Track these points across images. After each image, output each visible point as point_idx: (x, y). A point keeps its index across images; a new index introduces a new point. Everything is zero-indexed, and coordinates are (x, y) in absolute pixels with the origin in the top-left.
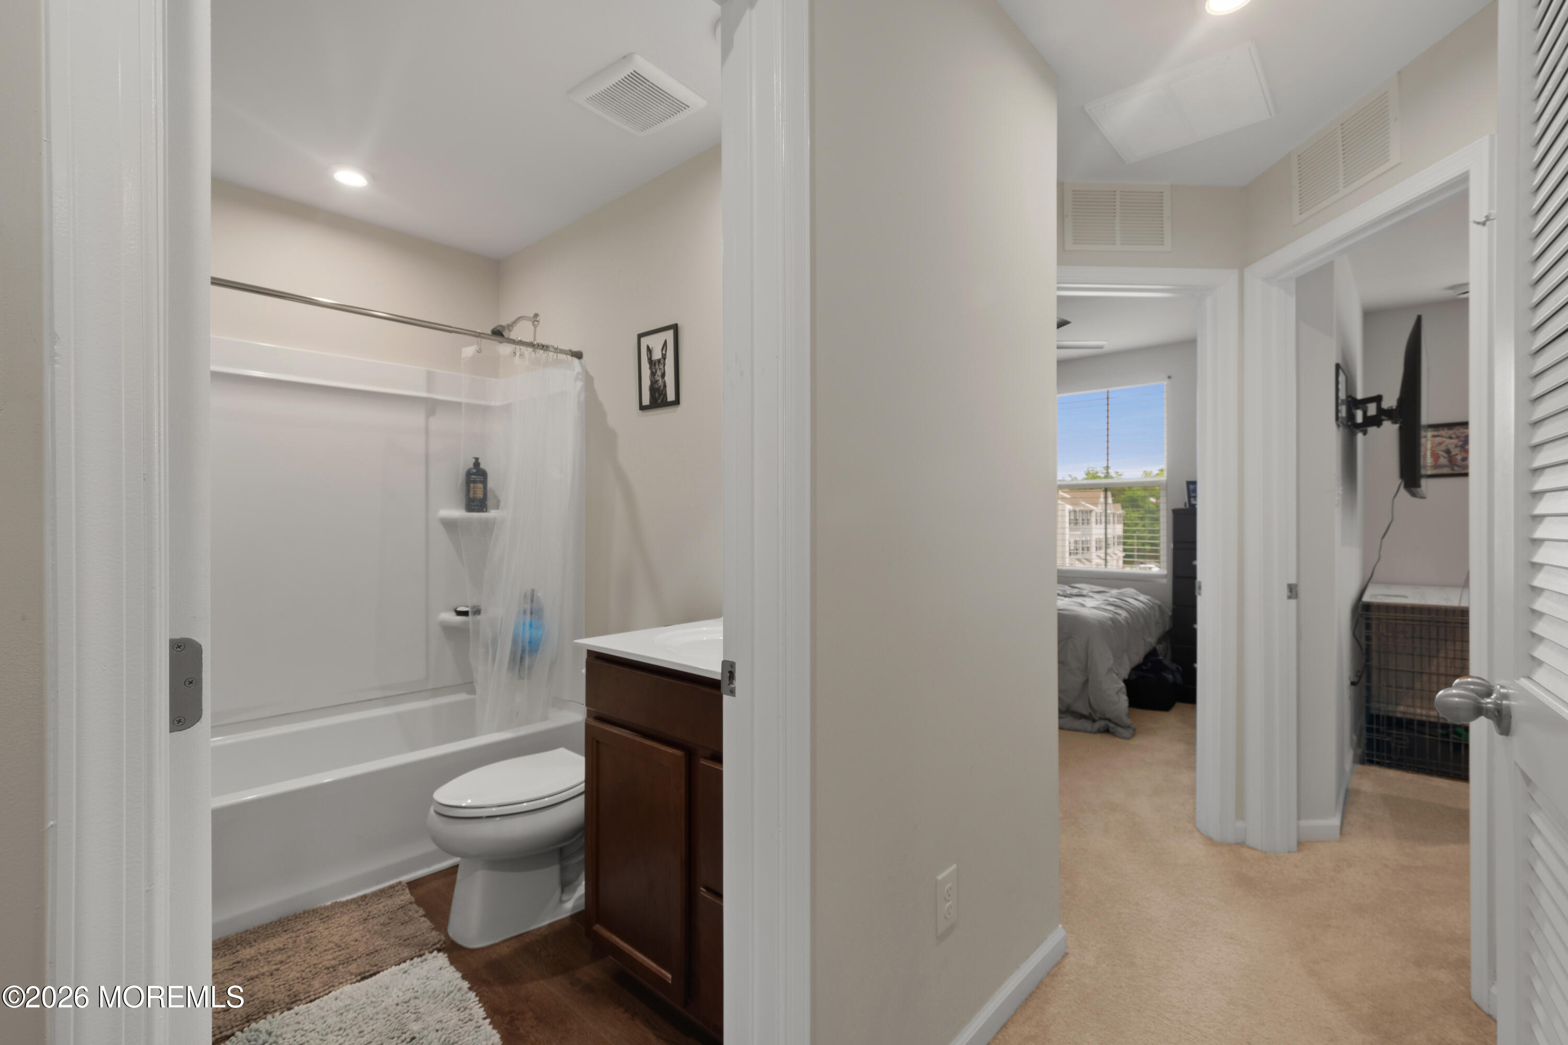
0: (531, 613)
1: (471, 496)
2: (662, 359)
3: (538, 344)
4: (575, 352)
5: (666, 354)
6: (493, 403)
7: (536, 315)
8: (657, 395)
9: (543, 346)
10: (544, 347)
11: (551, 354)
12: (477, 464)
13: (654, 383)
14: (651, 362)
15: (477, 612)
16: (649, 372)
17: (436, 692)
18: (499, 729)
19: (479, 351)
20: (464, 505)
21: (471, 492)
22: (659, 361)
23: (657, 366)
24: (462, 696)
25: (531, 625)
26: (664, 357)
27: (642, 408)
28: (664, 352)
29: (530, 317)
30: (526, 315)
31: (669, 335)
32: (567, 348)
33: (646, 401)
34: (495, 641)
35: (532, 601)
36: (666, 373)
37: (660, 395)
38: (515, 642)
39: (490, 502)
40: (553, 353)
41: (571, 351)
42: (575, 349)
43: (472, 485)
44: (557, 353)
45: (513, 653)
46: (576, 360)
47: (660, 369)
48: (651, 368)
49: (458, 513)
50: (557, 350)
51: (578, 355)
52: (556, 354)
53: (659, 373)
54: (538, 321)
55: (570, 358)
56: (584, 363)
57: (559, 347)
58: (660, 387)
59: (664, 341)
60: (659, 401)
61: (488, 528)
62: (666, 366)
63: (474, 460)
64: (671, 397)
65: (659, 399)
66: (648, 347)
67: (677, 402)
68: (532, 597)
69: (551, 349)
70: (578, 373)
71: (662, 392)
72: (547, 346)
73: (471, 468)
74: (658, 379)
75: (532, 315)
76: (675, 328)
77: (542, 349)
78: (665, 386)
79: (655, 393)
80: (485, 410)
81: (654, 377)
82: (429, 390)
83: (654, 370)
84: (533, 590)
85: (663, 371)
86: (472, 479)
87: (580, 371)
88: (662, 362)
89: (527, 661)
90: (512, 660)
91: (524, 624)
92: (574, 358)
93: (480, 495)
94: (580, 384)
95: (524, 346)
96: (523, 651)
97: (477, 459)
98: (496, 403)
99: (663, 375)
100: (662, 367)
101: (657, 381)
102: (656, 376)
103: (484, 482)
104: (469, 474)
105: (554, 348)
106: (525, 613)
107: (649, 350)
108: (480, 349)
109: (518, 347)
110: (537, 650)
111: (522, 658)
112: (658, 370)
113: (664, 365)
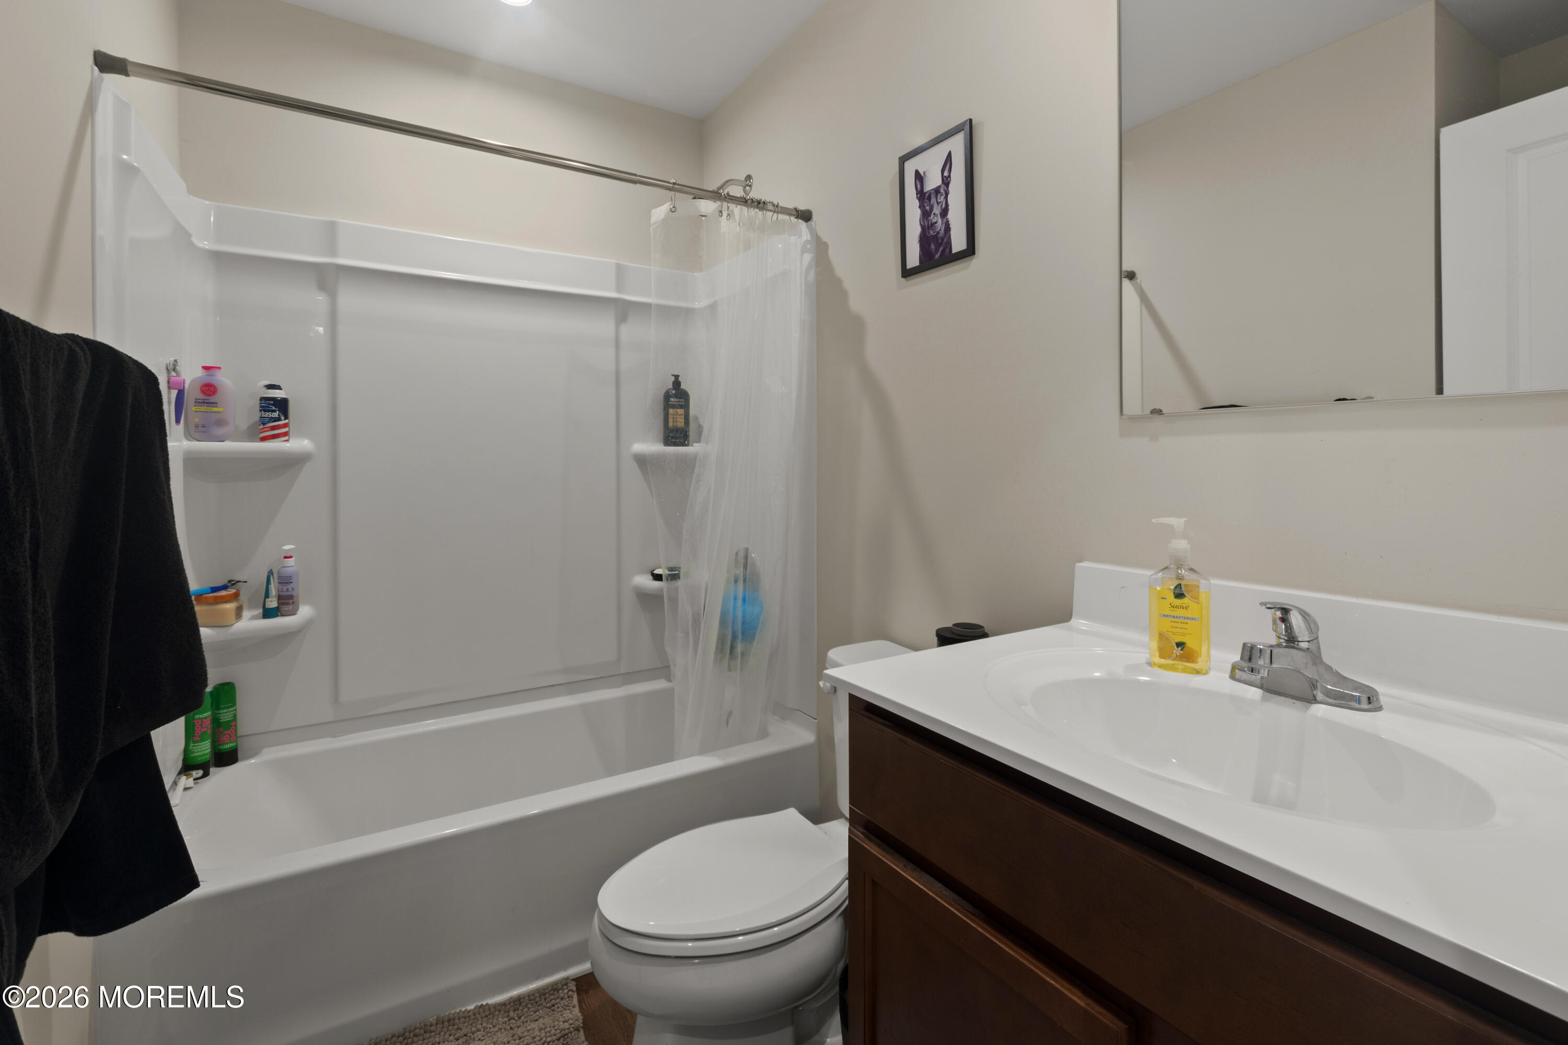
0: (745, 581)
1: (671, 424)
2: (943, 186)
3: (752, 199)
4: (801, 211)
5: (949, 176)
6: (696, 305)
7: (749, 177)
8: (933, 247)
9: (759, 202)
10: (760, 204)
11: (770, 214)
12: (677, 383)
13: (929, 228)
14: (923, 196)
15: (674, 577)
16: (918, 212)
17: (630, 677)
18: (704, 750)
19: (673, 210)
20: (661, 436)
21: (671, 420)
22: (937, 191)
23: (933, 200)
24: (660, 684)
25: (744, 600)
26: (946, 181)
27: (907, 273)
28: (946, 174)
29: (742, 181)
30: (736, 178)
31: (957, 145)
32: (791, 205)
33: (913, 259)
34: (696, 621)
35: (745, 567)
36: (950, 207)
37: (938, 246)
38: (723, 623)
39: (692, 434)
40: (772, 213)
41: (796, 209)
42: (802, 207)
43: (671, 411)
44: (778, 212)
45: (721, 640)
46: (802, 224)
47: (938, 203)
48: (921, 207)
49: (652, 446)
50: (778, 209)
51: (805, 216)
52: (775, 215)
53: (937, 210)
54: (750, 186)
55: (793, 219)
56: (814, 226)
57: (780, 205)
58: (938, 233)
59: (948, 153)
60: (937, 256)
61: (687, 466)
62: (949, 197)
63: (673, 379)
64: (958, 243)
65: (937, 251)
66: (917, 172)
67: (970, 251)
68: (745, 561)
69: (770, 207)
70: (807, 242)
71: (943, 239)
72: (764, 203)
73: (671, 389)
74: (934, 220)
75: (743, 178)
76: (969, 129)
77: (757, 207)
78: (948, 228)
79: (929, 245)
80: (687, 313)
81: (927, 218)
82: (619, 289)
83: (928, 208)
84: (747, 550)
85: (944, 206)
86: (670, 403)
87: (809, 238)
88: (942, 191)
89: (739, 648)
90: (720, 649)
91: (735, 598)
92: (800, 221)
93: (681, 423)
94: (808, 257)
95: (734, 203)
96: (734, 637)
97: (677, 377)
98: (700, 303)
99: (945, 212)
100: (942, 199)
101: (933, 224)
102: (932, 216)
103: (686, 406)
104: (667, 396)
105: (774, 206)
106: (736, 581)
107: (919, 177)
108: (674, 207)
109: (725, 204)
110: (753, 637)
111: (732, 648)
112: (936, 204)
113: (947, 194)
